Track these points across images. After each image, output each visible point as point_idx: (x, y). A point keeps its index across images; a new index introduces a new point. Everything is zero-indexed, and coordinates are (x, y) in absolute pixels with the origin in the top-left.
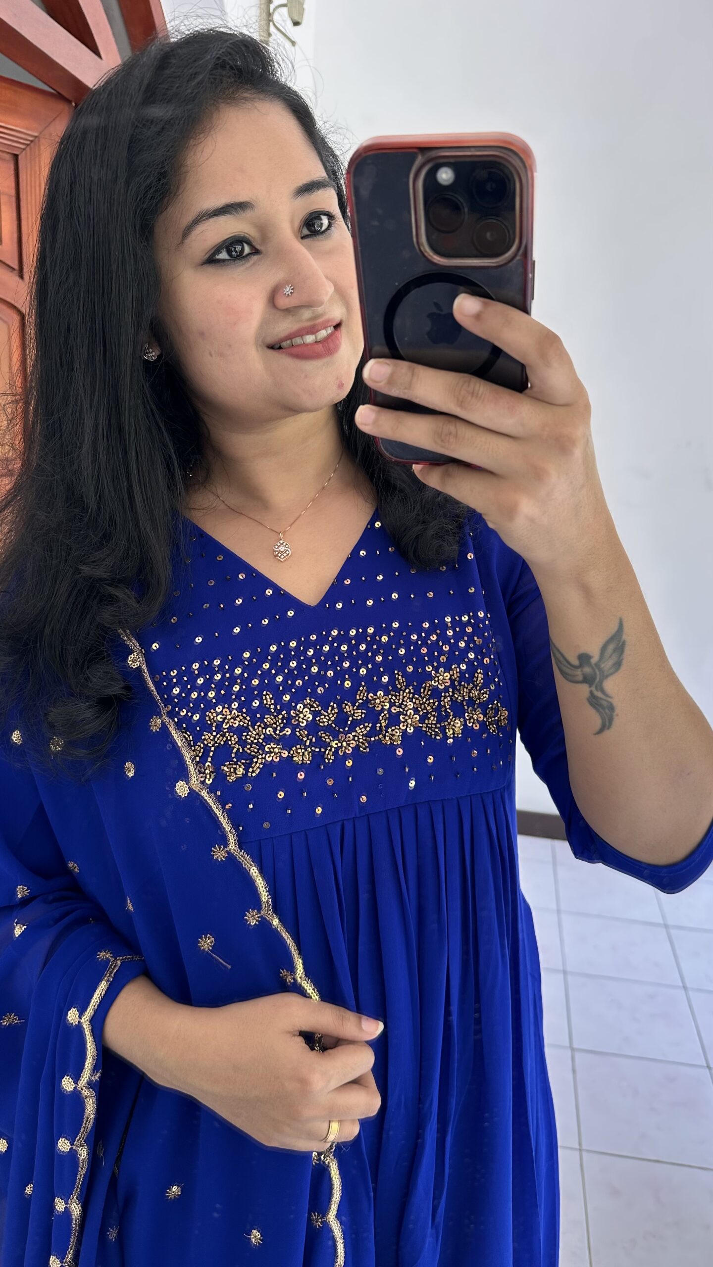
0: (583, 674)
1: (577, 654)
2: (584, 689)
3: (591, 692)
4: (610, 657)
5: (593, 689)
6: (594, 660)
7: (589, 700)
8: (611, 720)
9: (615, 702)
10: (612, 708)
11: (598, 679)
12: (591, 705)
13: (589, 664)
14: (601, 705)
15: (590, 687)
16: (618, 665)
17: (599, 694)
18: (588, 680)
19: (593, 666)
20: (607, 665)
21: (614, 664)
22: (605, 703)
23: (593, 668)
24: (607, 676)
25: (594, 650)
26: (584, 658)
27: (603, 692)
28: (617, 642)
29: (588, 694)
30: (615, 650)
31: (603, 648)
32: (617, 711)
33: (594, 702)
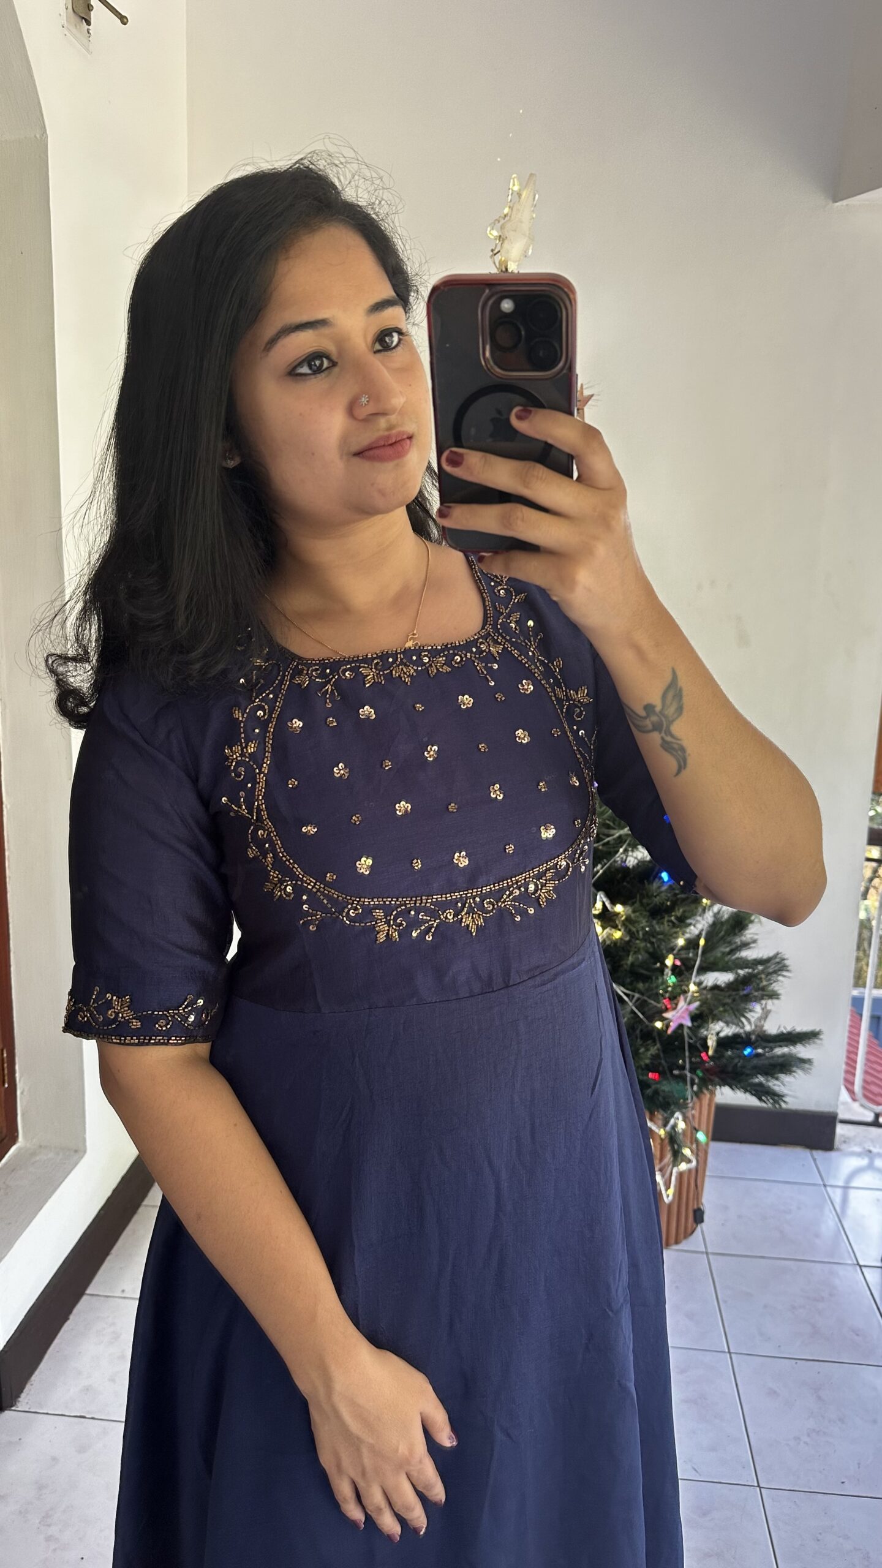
0: (653, 724)
1: (645, 703)
2: (656, 737)
3: (662, 738)
4: (671, 703)
5: (663, 734)
6: (658, 709)
7: (662, 746)
8: (684, 760)
9: (685, 743)
10: (683, 749)
11: (665, 725)
12: (665, 749)
13: (654, 713)
14: (674, 749)
15: (661, 733)
16: (680, 710)
17: (669, 739)
18: (657, 727)
19: (660, 715)
21: (676, 710)
22: (676, 746)
23: (658, 716)
24: (672, 722)
25: (656, 701)
26: (649, 708)
27: (673, 736)
28: (673, 690)
29: (660, 741)
30: (674, 697)
31: (663, 697)
32: (689, 752)
33: (667, 747)
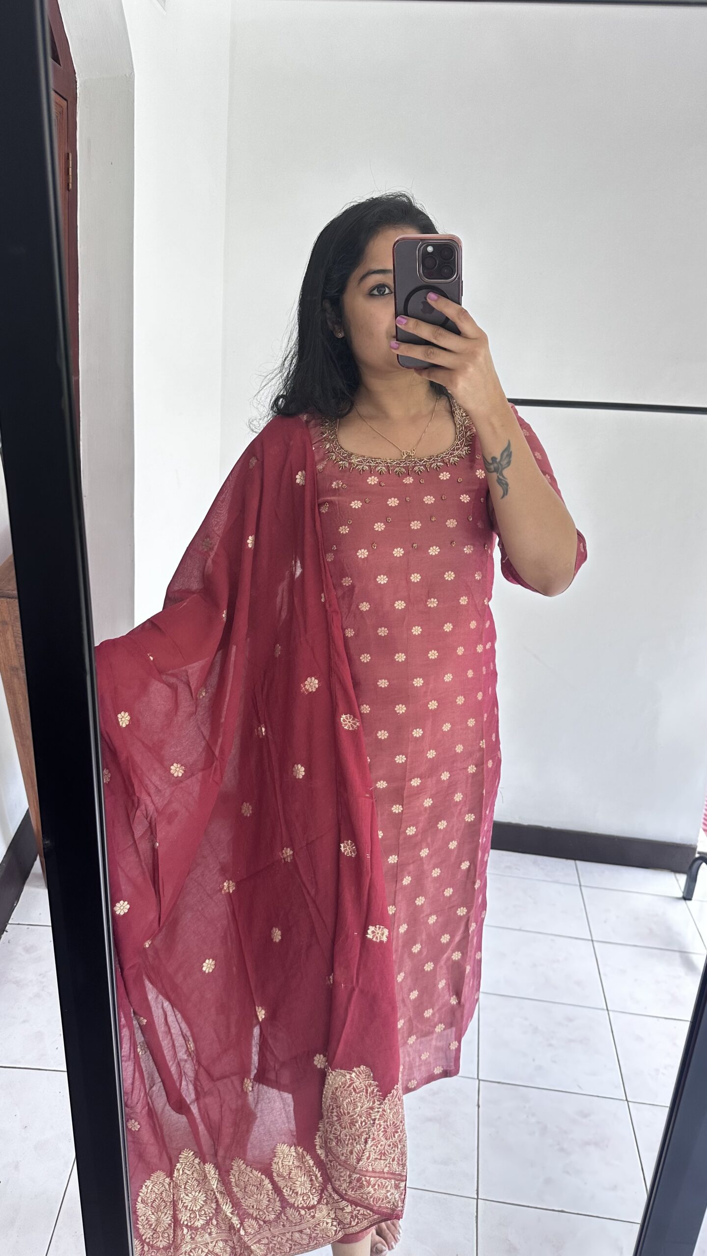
0: (495, 468)
1: (492, 456)
2: (495, 475)
3: (498, 477)
4: (505, 458)
5: (498, 474)
6: (498, 460)
7: (497, 481)
8: (507, 490)
9: (509, 481)
10: (507, 484)
11: (500, 470)
12: (499, 483)
13: (496, 462)
14: (503, 483)
16: (509, 463)
17: (501, 477)
18: (497, 471)
20: (504, 462)
21: (507, 463)
22: (504, 482)
23: (498, 464)
24: (504, 468)
25: (498, 456)
26: (494, 460)
27: (503, 476)
28: (507, 452)
29: (496, 478)
30: (507, 455)
31: (502, 455)
32: (509, 486)
33: (499, 481)
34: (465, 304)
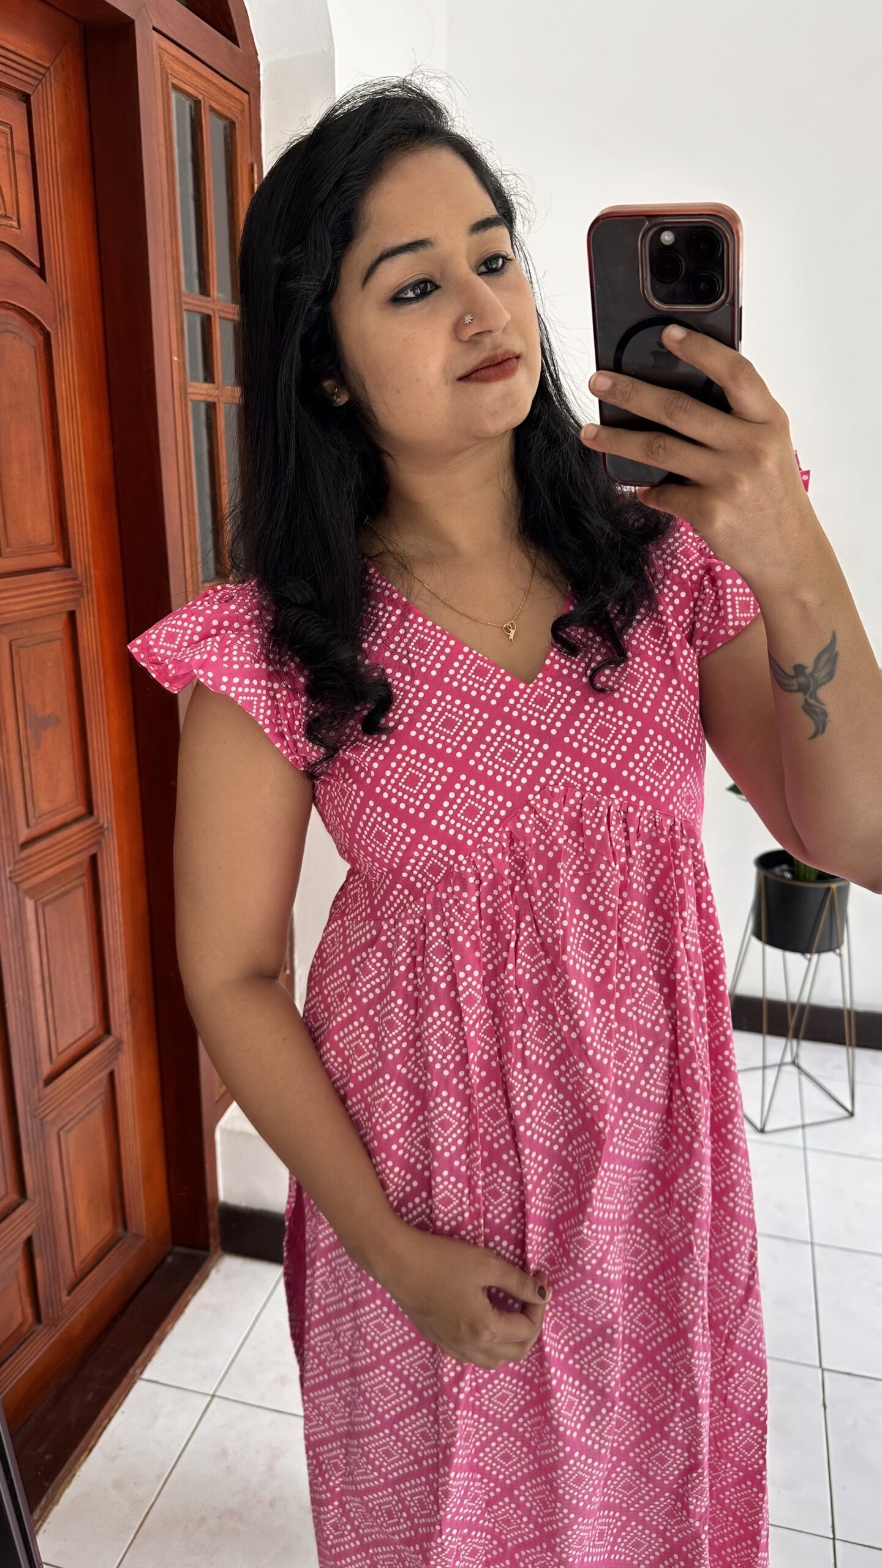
0: (799, 685)
1: (797, 663)
2: (799, 698)
4: (823, 667)
6: (808, 671)
7: (804, 707)
8: (824, 725)
9: (829, 709)
10: (825, 714)
11: (812, 688)
12: (806, 712)
14: (815, 712)
15: (805, 694)
16: (831, 675)
17: (812, 702)
19: (808, 675)
20: (821, 674)
21: (828, 674)
22: (818, 710)
23: (807, 677)
24: (820, 686)
25: (808, 663)
27: (817, 700)
28: (829, 654)
29: (802, 702)
30: (827, 662)
31: (818, 660)
32: (830, 717)
33: (808, 709)
34: (747, 348)
